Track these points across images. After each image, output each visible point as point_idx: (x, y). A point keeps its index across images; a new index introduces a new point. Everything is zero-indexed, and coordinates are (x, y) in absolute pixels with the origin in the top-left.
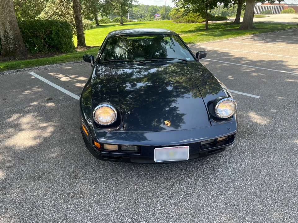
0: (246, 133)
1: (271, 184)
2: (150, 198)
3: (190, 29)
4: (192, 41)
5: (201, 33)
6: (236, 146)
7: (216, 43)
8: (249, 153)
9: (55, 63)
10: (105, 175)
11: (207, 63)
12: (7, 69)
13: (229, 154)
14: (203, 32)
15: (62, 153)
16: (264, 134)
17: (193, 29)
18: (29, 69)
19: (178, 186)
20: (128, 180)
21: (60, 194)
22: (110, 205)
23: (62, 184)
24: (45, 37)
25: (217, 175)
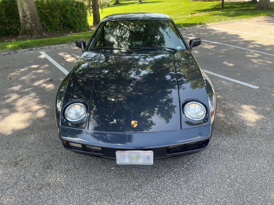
0: (233, 130)
1: (246, 194)
2: (113, 198)
3: (205, 8)
4: (203, 22)
5: (215, 12)
6: (218, 144)
7: (227, 24)
8: (230, 154)
9: (65, 43)
10: (77, 167)
11: (212, 47)
12: (21, 47)
13: (208, 153)
14: (217, 12)
15: (44, 139)
16: (252, 133)
17: (209, 8)
18: (41, 49)
19: (144, 187)
20: (98, 175)
21: (29, 184)
22: (72, 202)
23: (34, 173)
24: (61, 17)
25: (188, 178)
